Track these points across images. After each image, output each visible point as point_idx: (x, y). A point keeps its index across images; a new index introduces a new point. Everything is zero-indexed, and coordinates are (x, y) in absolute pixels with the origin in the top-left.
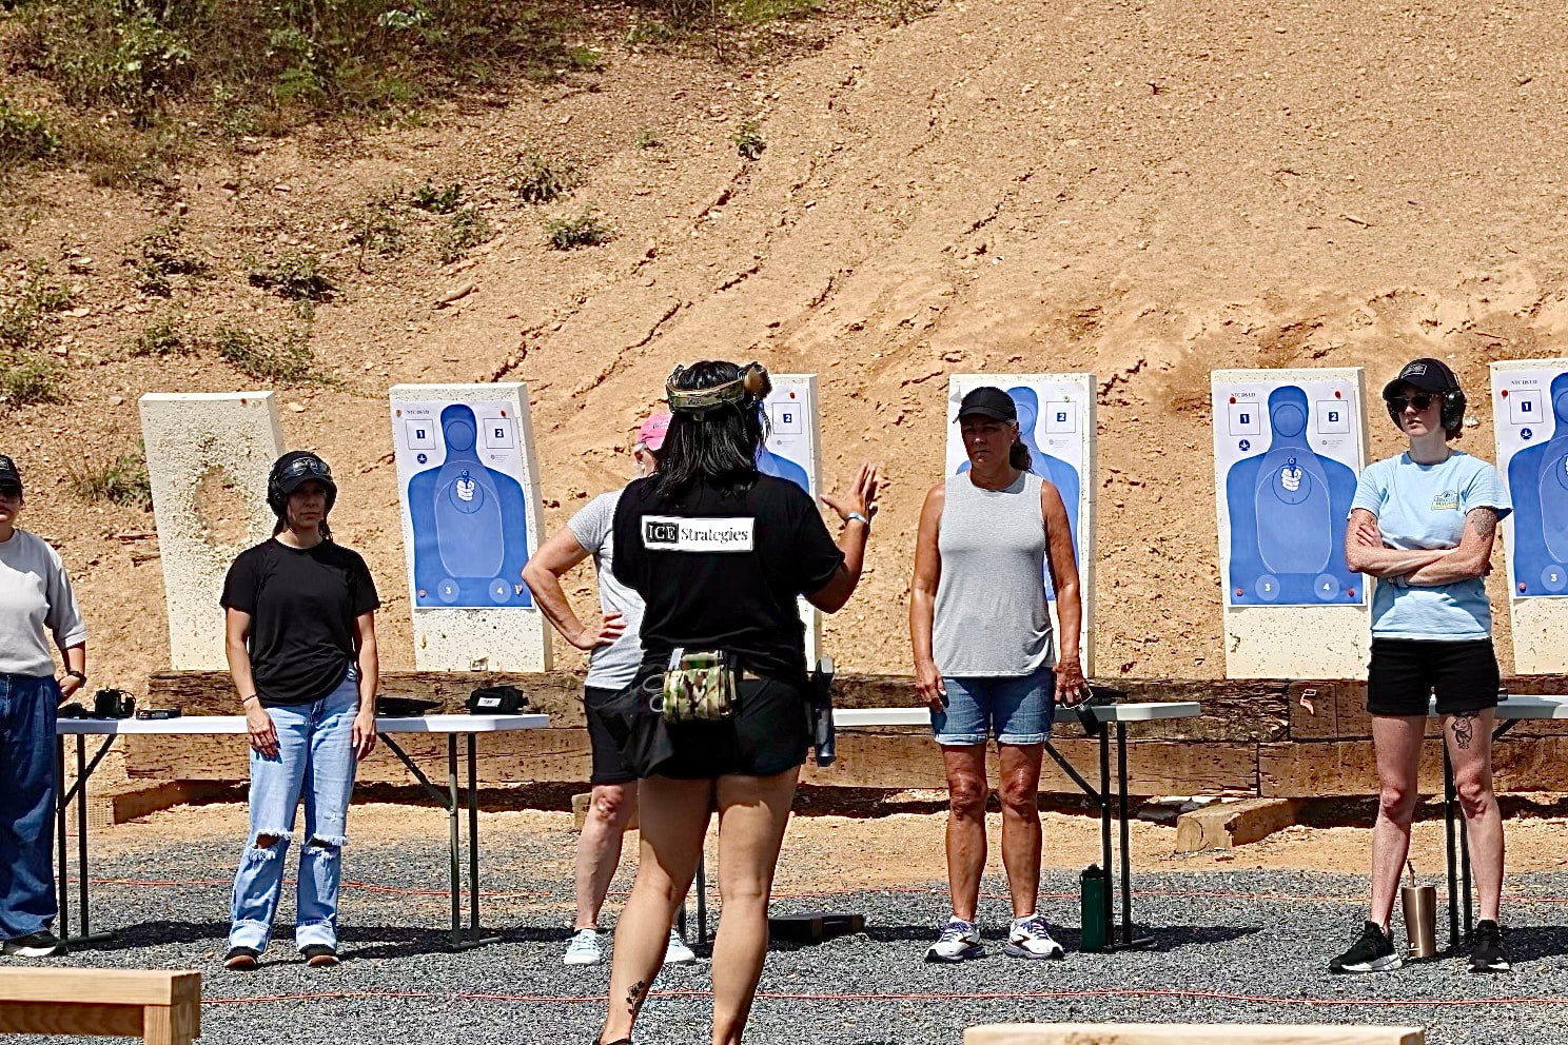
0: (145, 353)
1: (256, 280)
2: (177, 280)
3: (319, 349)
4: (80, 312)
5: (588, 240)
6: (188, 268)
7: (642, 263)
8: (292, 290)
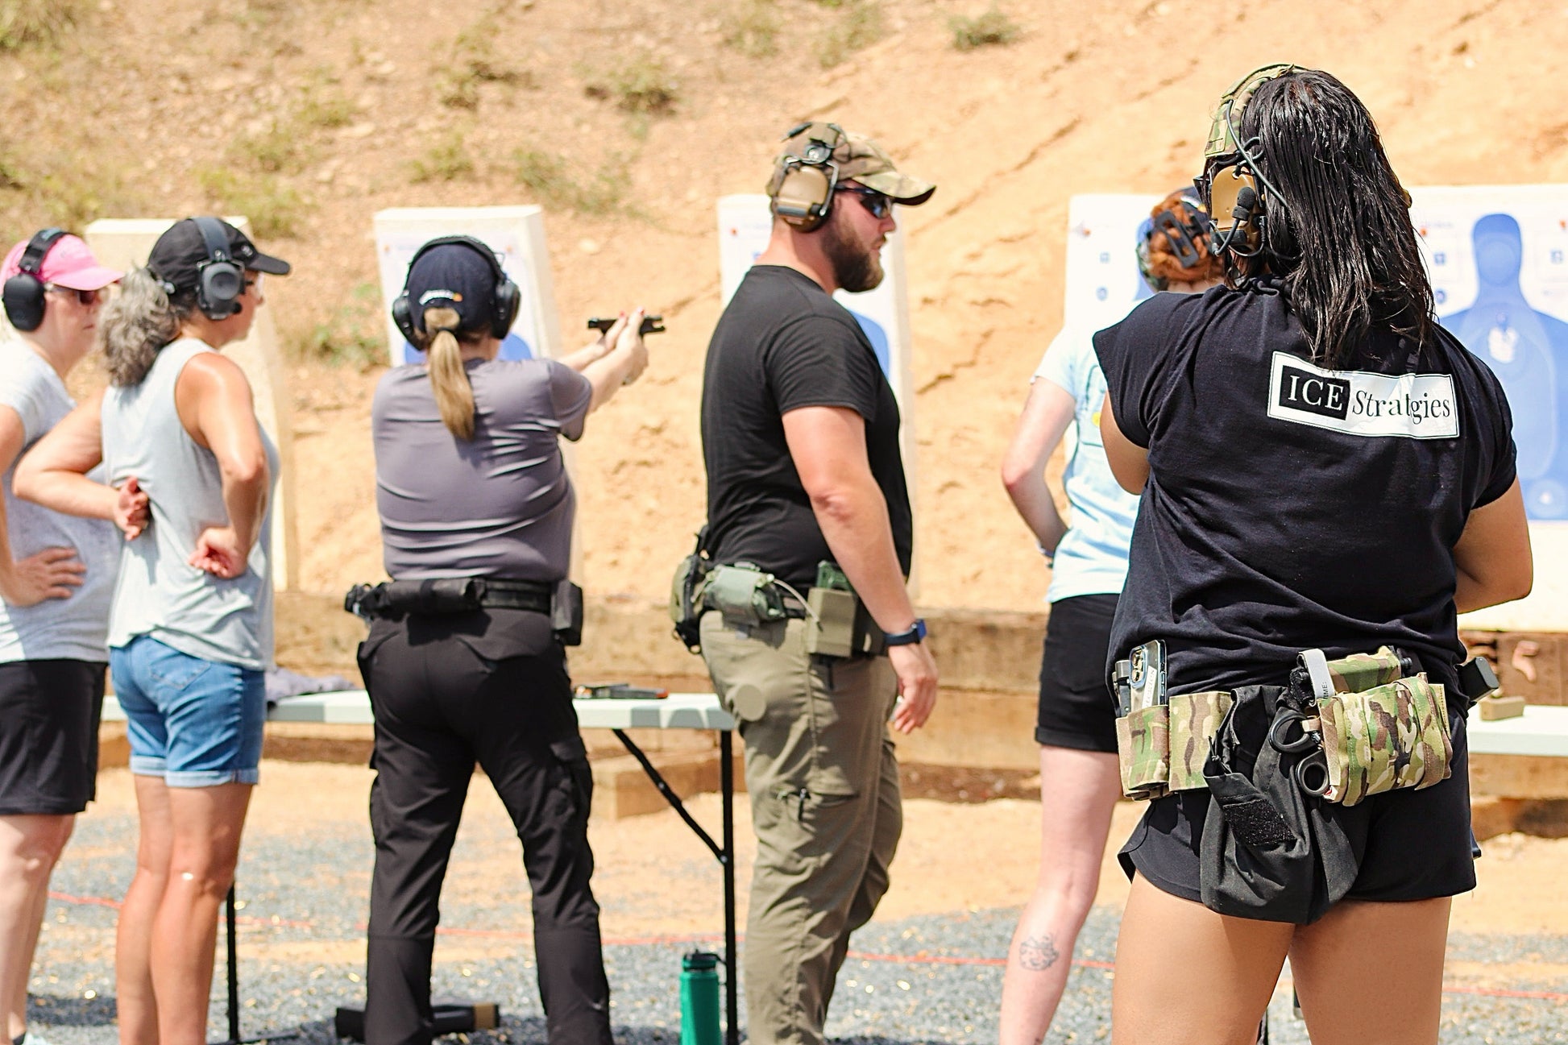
0: (425, 179)
1: (593, 92)
2: (491, 92)
3: (643, 176)
4: (362, 129)
5: (994, 40)
6: (509, 78)
7: (1057, 68)
8: (632, 101)
